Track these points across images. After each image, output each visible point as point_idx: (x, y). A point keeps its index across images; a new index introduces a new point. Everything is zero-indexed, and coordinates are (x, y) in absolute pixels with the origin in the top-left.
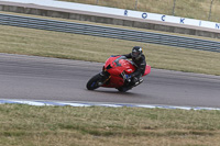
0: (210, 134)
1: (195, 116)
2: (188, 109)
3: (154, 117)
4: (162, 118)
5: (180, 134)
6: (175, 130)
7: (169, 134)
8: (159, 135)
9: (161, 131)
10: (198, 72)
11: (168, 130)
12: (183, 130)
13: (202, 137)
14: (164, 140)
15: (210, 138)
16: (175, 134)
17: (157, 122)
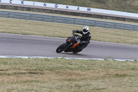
0: (41, 74)
1: (31, 62)
2: (27, 57)
3: (5, 64)
4: (10, 64)
5: (22, 74)
6: (18, 71)
7: (15, 73)
8: (9, 75)
9: (10, 72)
10: (33, 34)
11: (15, 71)
12: (24, 71)
13: (36, 75)
14: (12, 77)
15: (41, 76)
16: (19, 73)
17: (7, 67)
